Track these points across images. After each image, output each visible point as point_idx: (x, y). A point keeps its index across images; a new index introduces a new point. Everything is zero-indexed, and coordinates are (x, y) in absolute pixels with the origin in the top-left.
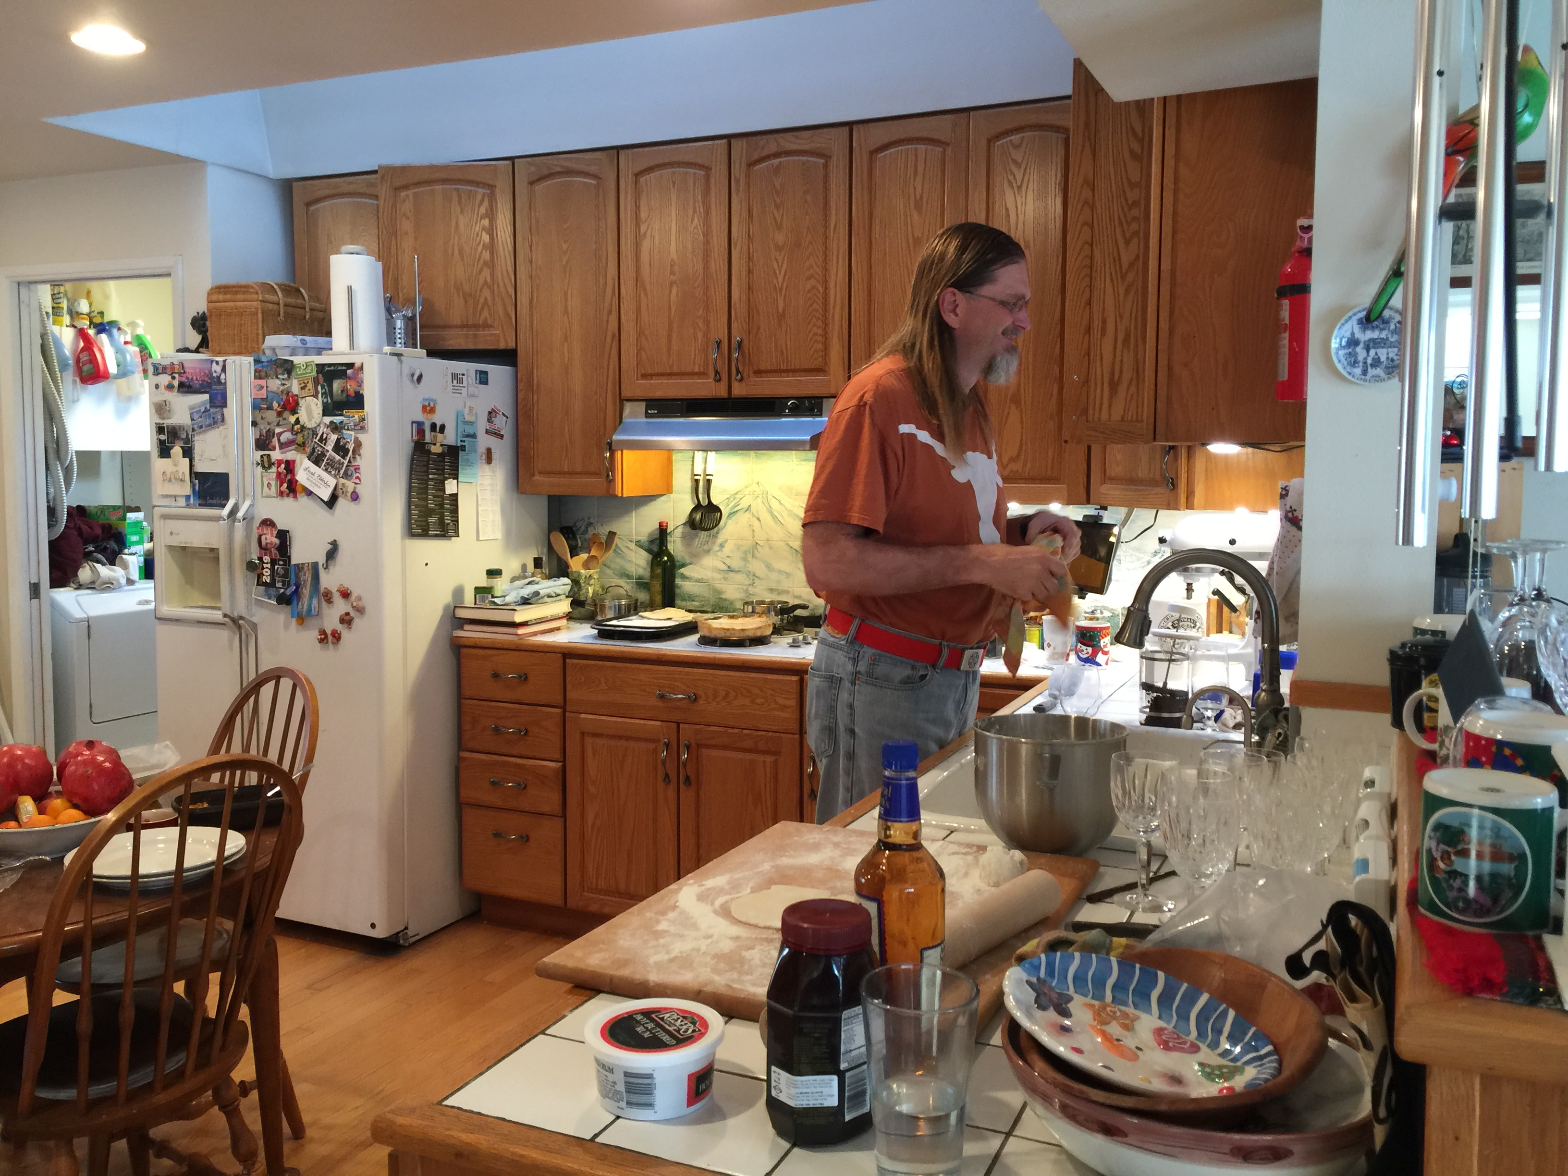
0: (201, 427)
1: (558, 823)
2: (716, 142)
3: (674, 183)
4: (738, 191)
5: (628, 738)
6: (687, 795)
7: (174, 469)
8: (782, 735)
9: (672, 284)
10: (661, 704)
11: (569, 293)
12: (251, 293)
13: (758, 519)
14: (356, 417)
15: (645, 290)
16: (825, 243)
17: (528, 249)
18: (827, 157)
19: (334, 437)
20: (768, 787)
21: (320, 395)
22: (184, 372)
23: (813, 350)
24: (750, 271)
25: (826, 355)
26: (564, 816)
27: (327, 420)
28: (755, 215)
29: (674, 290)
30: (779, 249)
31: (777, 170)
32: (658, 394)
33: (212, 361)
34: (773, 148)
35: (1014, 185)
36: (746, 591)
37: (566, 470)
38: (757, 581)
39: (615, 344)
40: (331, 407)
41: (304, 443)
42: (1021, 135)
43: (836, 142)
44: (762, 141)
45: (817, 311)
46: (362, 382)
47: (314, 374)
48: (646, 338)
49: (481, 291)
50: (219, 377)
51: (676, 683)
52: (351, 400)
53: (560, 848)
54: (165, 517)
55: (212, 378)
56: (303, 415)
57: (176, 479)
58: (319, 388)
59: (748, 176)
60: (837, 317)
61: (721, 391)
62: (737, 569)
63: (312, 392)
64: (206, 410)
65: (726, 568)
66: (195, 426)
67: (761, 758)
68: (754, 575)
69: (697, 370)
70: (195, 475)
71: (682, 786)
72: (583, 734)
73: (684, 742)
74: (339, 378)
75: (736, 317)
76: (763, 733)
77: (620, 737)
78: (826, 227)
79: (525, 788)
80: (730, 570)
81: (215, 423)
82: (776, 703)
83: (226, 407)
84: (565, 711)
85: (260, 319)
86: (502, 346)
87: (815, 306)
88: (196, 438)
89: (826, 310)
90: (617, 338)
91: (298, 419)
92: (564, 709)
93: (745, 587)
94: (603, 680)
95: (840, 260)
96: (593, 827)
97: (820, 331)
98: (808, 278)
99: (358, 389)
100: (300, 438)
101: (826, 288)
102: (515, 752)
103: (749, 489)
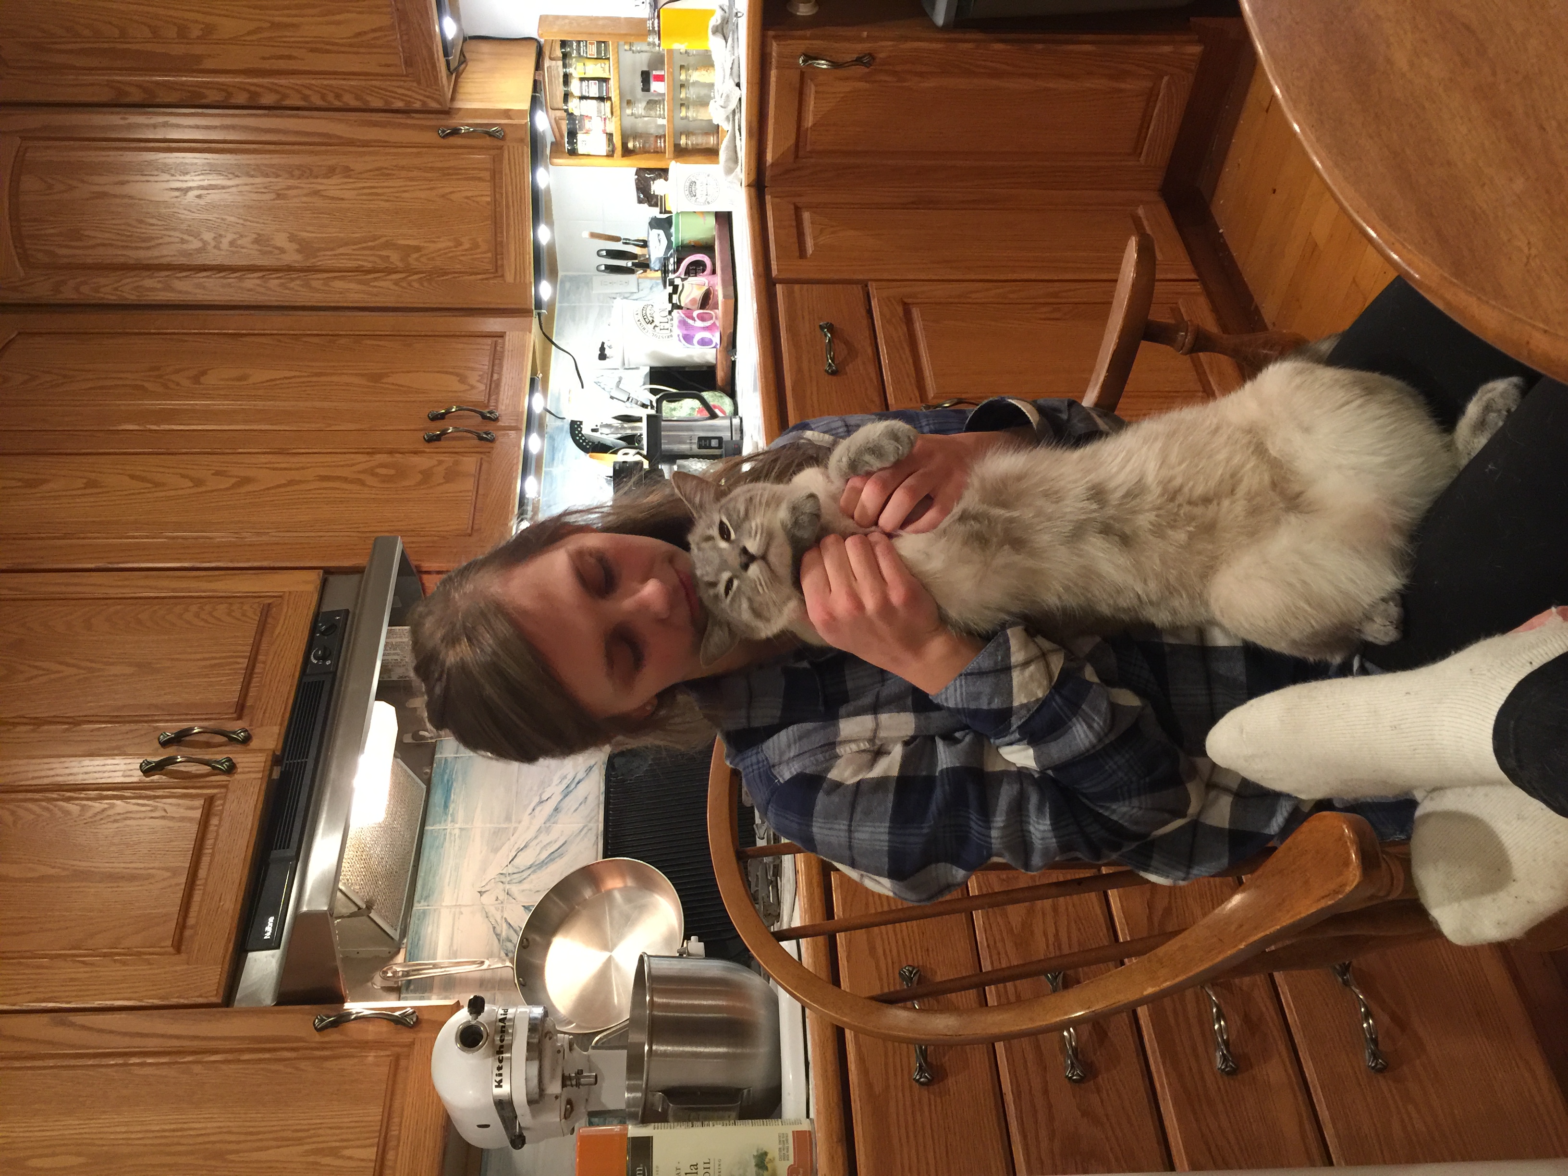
103: (492, 910)
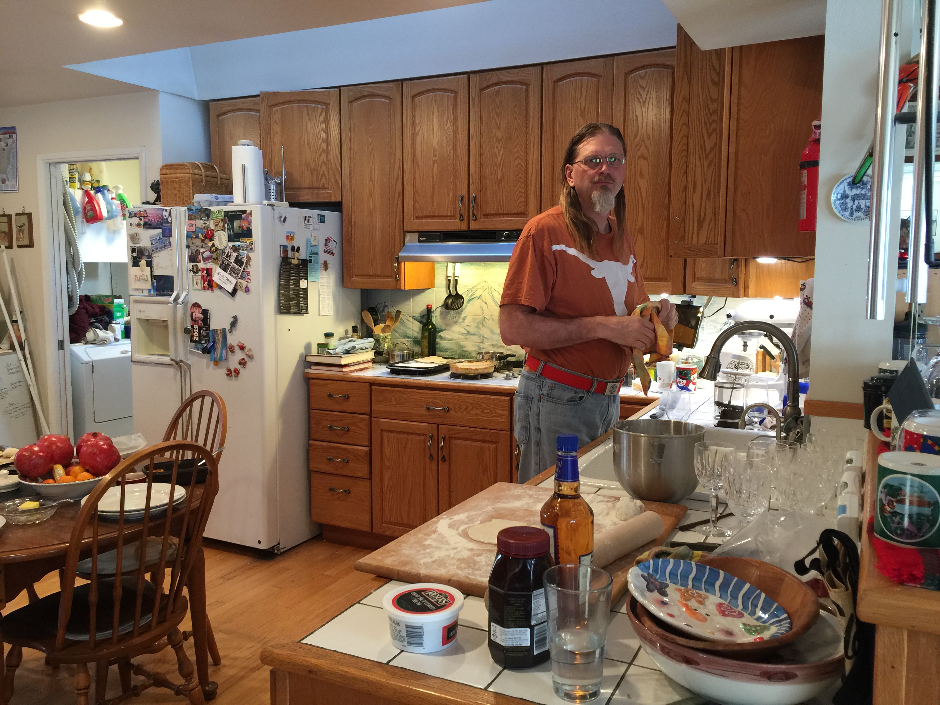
0: (157, 249)
1: (368, 483)
2: (461, 76)
3: (435, 101)
4: (474, 106)
5: (408, 433)
6: (444, 467)
7: (141, 273)
8: (500, 432)
9: (434, 162)
10: (428, 413)
11: (373, 168)
12: (186, 169)
13: (486, 303)
14: (248, 242)
15: (418, 166)
16: (526, 137)
17: (349, 142)
18: (527, 85)
19: (235, 255)
20: (491, 463)
21: (226, 230)
22: (147, 216)
23: (519, 201)
24: (481, 155)
25: (527, 205)
26: (371, 479)
27: (231, 244)
28: (484, 119)
29: (436, 165)
30: (498, 140)
31: (497, 93)
32: (426, 228)
33: (163, 210)
34: (495, 80)
35: (641, 101)
36: (479, 346)
37: (371, 274)
38: (485, 340)
39: (401, 198)
40: (233, 237)
41: (217, 258)
42: (645, 70)
43: (533, 76)
44: (488, 75)
45: (521, 178)
46: (251, 222)
47: (223, 217)
48: (419, 195)
49: (321, 167)
50: (167, 219)
51: (437, 401)
52: (245, 232)
53: (369, 497)
54: (136, 302)
55: (163, 219)
56: (216, 241)
57: (142, 279)
58: (226, 225)
59: (480, 96)
60: (533, 181)
61: (463, 227)
62: (473, 333)
63: (222, 228)
64: (160, 239)
65: (466, 332)
66: (154, 248)
67: (488, 445)
68: (483, 337)
69: (449, 214)
70: (154, 277)
71: (440, 461)
72: (382, 430)
73: (441, 435)
74: (237, 219)
75: (473, 181)
76: (488, 430)
77: (404, 433)
78: (527, 127)
79: (348, 462)
80: (469, 333)
81: (165, 246)
82: (496, 412)
83: (172, 237)
84: (371, 417)
85: (191, 185)
86: (333, 200)
87: (520, 175)
88: (154, 255)
89: (526, 178)
90: (401, 194)
91: (213, 244)
92: (370, 415)
93: (478, 344)
94: (393, 399)
95: (536, 147)
96: (388, 486)
97: (523, 190)
98: (516, 159)
99: (248, 226)
100: (215, 256)
101: (527, 164)
102: (341, 441)
103: (480, 285)
